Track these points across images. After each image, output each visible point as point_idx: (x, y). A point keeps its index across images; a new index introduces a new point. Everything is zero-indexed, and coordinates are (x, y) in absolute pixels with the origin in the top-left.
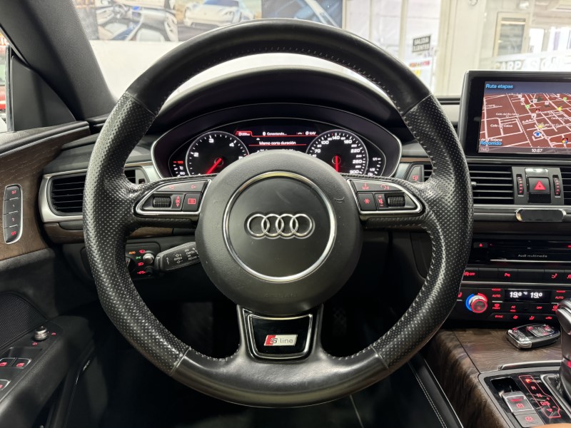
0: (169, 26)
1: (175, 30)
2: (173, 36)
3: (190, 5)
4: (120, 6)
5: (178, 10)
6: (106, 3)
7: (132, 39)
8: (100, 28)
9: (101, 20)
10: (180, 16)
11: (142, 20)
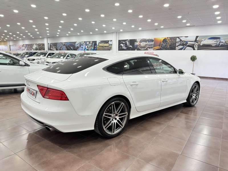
0: (195, 46)
1: (197, 46)
2: (196, 48)
3: (203, 40)
4: (183, 41)
5: (199, 41)
6: (179, 41)
7: (184, 50)
8: (176, 47)
9: (177, 45)
10: (199, 43)
11: (188, 44)
